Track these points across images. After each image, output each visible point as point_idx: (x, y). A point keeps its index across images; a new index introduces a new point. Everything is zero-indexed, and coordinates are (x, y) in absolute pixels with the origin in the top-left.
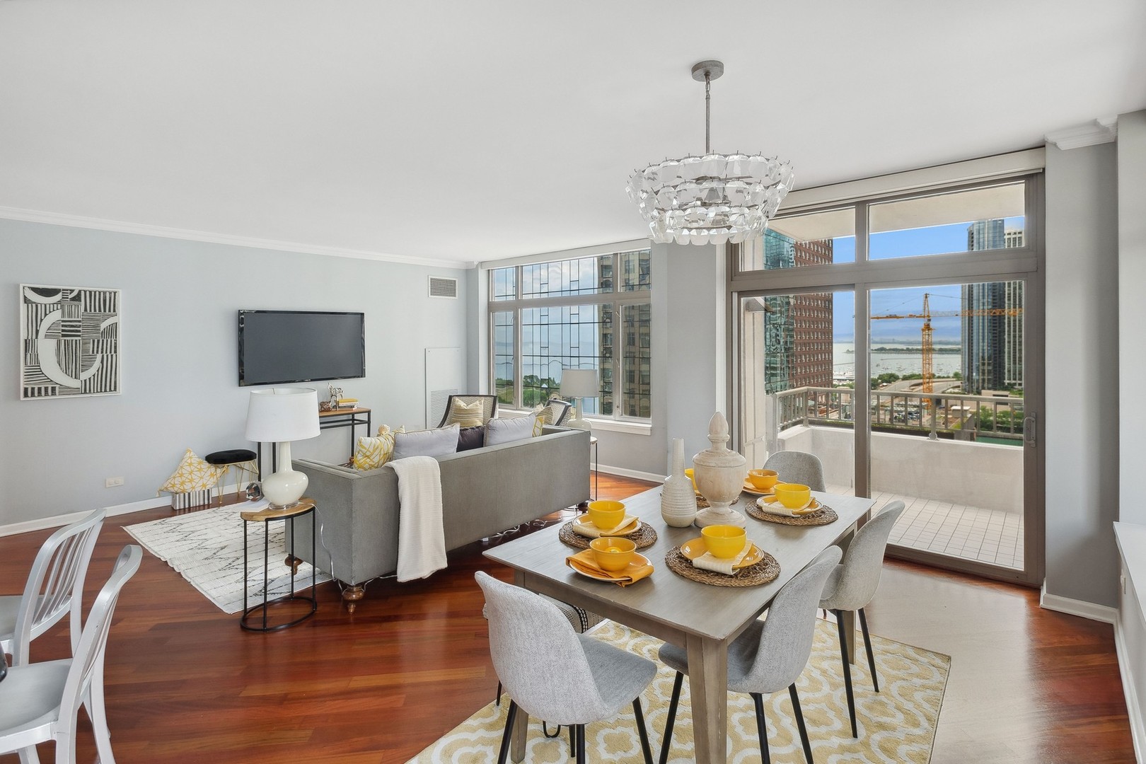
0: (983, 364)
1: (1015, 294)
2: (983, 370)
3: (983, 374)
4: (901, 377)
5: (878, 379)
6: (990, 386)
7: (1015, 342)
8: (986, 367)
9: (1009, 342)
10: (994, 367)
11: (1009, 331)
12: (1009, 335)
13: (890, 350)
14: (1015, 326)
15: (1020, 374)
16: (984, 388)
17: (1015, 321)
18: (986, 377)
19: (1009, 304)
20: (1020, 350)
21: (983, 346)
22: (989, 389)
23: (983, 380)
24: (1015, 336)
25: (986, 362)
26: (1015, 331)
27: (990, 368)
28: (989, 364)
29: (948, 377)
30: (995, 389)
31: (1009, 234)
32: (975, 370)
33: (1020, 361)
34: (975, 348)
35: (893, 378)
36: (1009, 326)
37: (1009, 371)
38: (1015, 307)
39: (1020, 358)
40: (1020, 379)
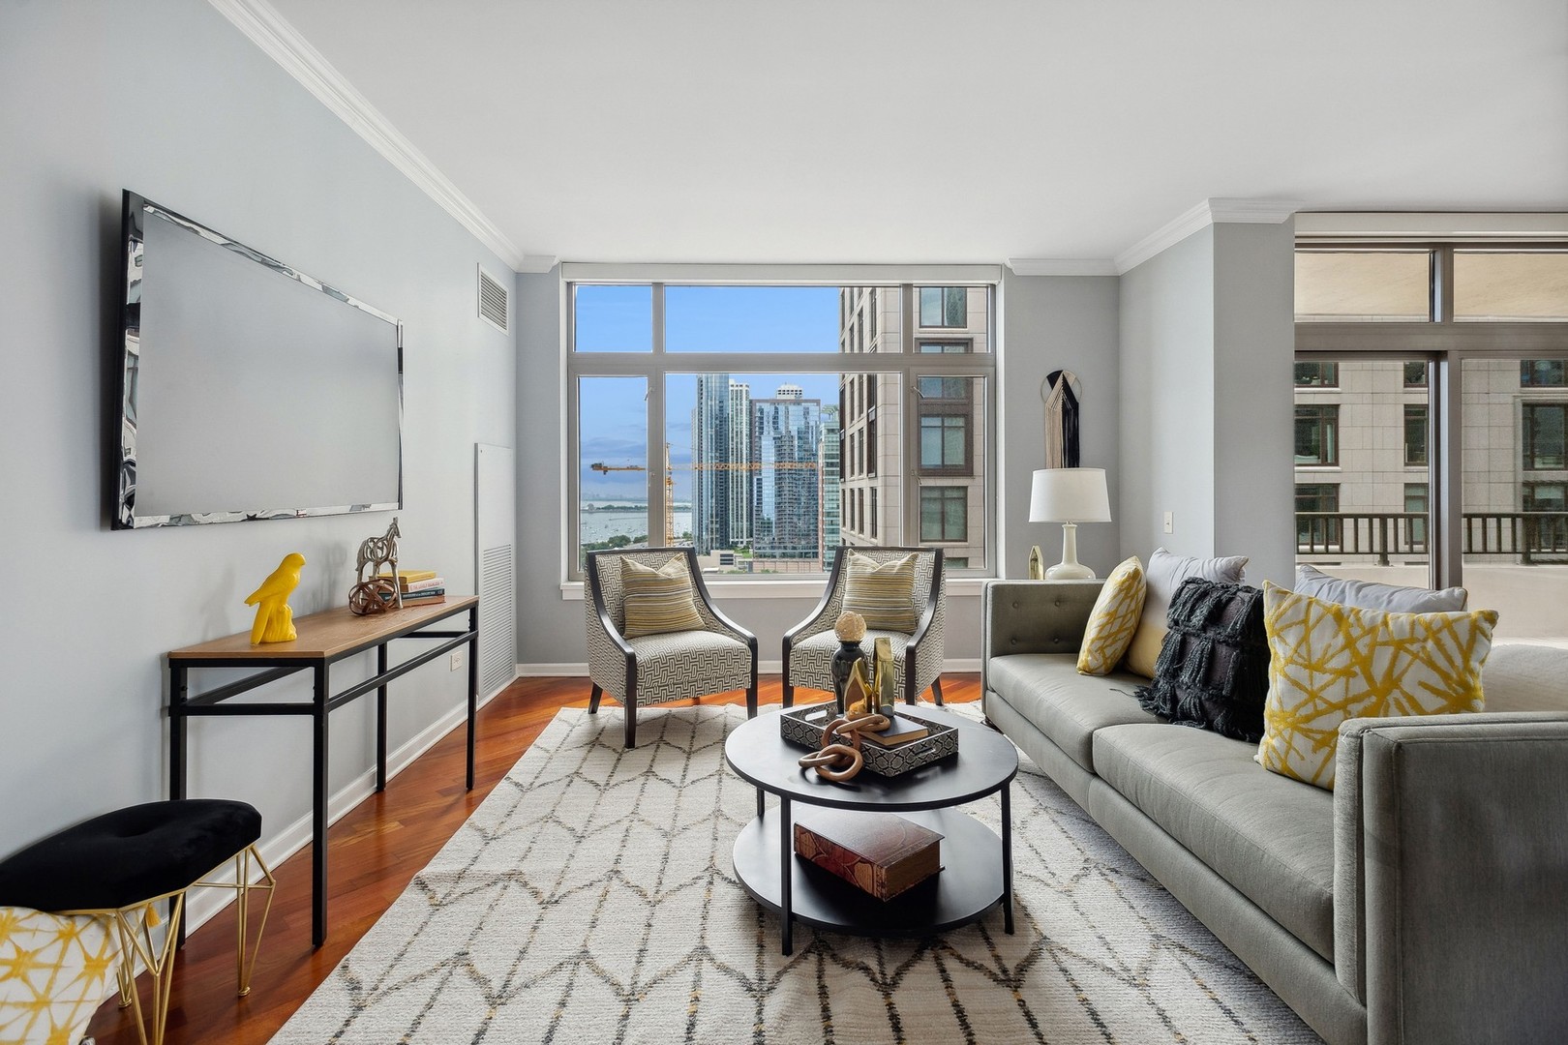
0: (712, 522)
1: (737, 449)
2: (712, 529)
3: (712, 532)
4: (632, 540)
5: (609, 542)
6: (718, 545)
7: (737, 498)
8: (714, 526)
9: (733, 499)
10: (721, 525)
11: (733, 487)
12: (733, 491)
13: (618, 508)
14: (737, 482)
15: (742, 532)
16: (712, 549)
17: (737, 476)
18: (714, 537)
19: (733, 459)
20: (742, 507)
21: (710, 503)
22: (717, 549)
23: (712, 539)
24: (737, 493)
25: (714, 520)
26: (737, 487)
27: (718, 526)
28: (716, 522)
29: (679, 538)
30: (722, 549)
31: (732, 386)
32: (704, 529)
33: (742, 518)
34: (704, 504)
35: (624, 542)
36: (733, 482)
37: (733, 529)
38: (737, 463)
39: (742, 515)
40: (742, 537)
